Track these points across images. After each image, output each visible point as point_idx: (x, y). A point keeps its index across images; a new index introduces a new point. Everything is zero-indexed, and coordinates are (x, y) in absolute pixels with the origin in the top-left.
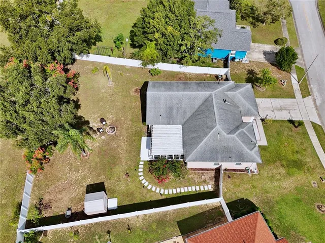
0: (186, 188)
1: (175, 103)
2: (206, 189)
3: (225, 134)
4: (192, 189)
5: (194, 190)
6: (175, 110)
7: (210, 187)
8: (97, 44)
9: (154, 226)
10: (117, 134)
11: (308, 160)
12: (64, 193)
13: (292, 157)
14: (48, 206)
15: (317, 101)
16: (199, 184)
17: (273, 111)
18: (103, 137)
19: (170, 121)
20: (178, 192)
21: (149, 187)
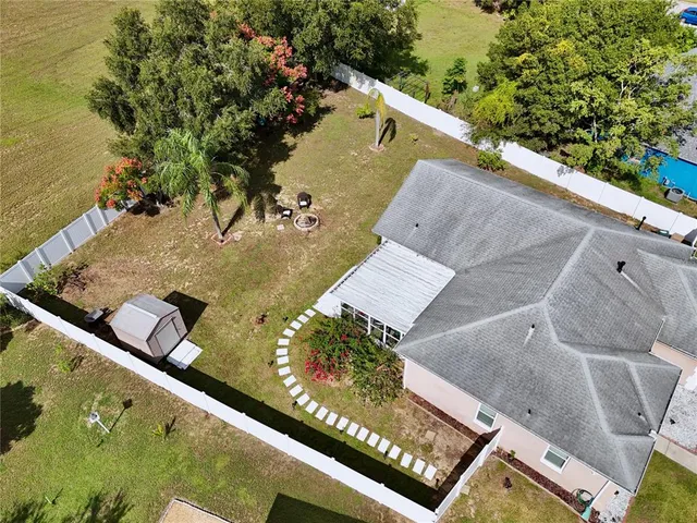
0: (364, 432)
1: (471, 210)
2: (417, 470)
3: (555, 339)
4: (379, 444)
5: (383, 448)
6: (460, 229)
7: (429, 472)
10: (310, 235)
12: (126, 279)
14: (81, 283)
16: (407, 445)
18: (281, 227)
19: (433, 247)
20: (340, 426)
21: (282, 372)
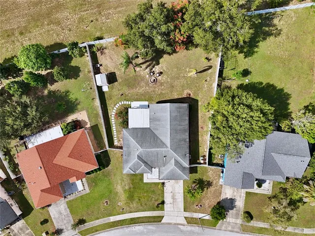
0: (115, 129)
1: (163, 123)
2: (115, 141)
3: (137, 154)
4: (115, 133)
5: (115, 134)
6: (158, 123)
7: (116, 143)
8: (241, 54)
9: (95, 112)
10: (150, 85)
11: (135, 205)
12: (110, 60)
13: (136, 195)
14: (102, 53)
15: (182, 226)
16: (118, 137)
17: (172, 192)
18: (147, 76)
19: (152, 120)
20: (113, 125)
21: (115, 108)
